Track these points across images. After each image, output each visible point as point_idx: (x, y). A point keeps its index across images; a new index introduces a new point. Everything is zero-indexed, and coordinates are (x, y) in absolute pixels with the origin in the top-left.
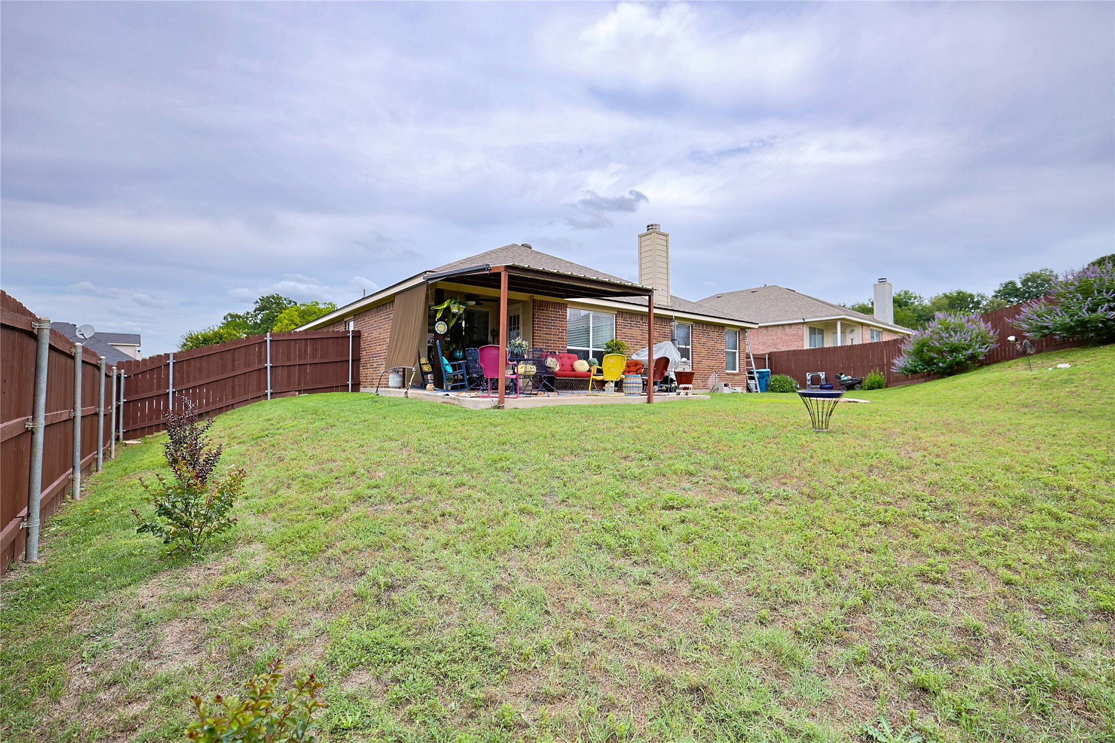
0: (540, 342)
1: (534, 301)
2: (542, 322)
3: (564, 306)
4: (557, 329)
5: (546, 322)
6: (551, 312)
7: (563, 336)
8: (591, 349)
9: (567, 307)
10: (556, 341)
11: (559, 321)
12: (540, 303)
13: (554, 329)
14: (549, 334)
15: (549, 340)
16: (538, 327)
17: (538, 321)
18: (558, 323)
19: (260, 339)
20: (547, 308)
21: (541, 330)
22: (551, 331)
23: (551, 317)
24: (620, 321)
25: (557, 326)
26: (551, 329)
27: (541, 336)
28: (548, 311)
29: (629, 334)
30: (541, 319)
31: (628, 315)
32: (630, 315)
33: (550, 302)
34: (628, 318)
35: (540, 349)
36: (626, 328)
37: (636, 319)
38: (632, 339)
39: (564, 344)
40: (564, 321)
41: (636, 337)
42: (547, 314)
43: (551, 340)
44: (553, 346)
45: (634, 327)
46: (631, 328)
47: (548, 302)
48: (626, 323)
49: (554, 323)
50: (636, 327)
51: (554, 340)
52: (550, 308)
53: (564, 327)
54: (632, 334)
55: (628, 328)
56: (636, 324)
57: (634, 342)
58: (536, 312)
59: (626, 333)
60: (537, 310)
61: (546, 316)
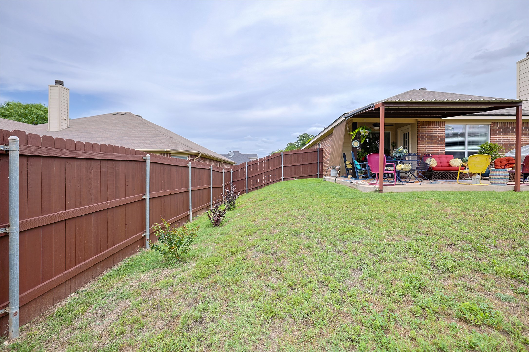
0: (423, 148)
1: (418, 123)
2: (425, 135)
3: (444, 123)
4: (437, 139)
5: (427, 135)
6: (432, 129)
7: (442, 143)
8: (466, 151)
9: (445, 124)
10: (436, 147)
11: (438, 133)
12: (423, 124)
13: (434, 139)
14: (430, 143)
15: (430, 146)
16: (421, 139)
17: (421, 135)
18: (438, 135)
19: (279, 154)
20: (429, 126)
21: (424, 141)
22: (432, 141)
23: (432, 131)
24: (495, 128)
25: (437, 137)
26: (432, 139)
27: (424, 144)
28: (429, 128)
29: (504, 137)
30: (424, 133)
31: (503, 124)
32: (505, 124)
33: (431, 122)
34: (503, 126)
35: (424, 152)
36: (501, 134)
37: (511, 127)
38: (507, 141)
39: (442, 149)
40: (442, 133)
41: (512, 139)
42: (429, 129)
43: (432, 147)
44: (434, 150)
45: (509, 132)
46: (506, 133)
47: (429, 122)
48: (501, 130)
49: (434, 135)
50: (511, 132)
51: (434, 147)
52: (431, 126)
53: (442, 137)
54: (507, 137)
55: (503, 134)
56: (511, 130)
57: (509, 143)
58: (420, 129)
59: (501, 138)
60: (420, 128)
61: (428, 131)
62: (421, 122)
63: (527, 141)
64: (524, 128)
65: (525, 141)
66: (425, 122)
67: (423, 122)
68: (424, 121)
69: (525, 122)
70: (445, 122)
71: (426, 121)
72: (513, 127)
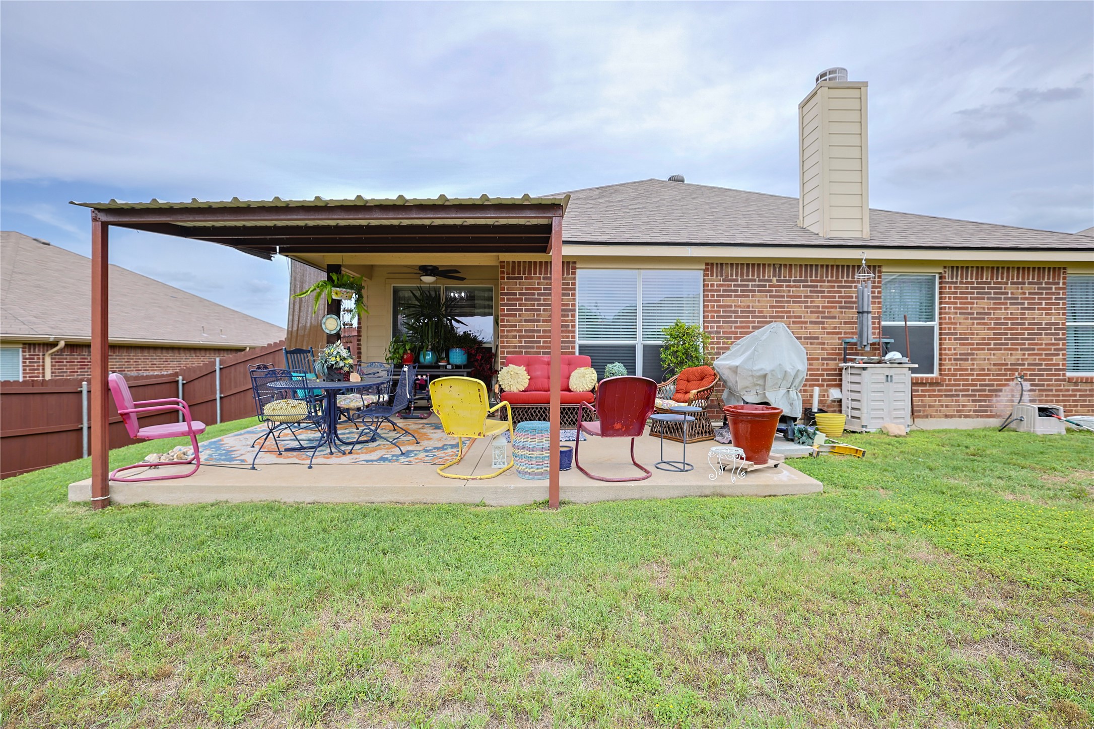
0: (515, 337)
1: (501, 264)
2: (518, 300)
3: (572, 265)
4: (554, 310)
5: (526, 299)
6: (538, 281)
7: (566, 321)
8: (639, 343)
9: (575, 268)
12: (513, 267)
13: (544, 310)
14: (534, 321)
15: (534, 331)
16: (508, 310)
17: (508, 299)
20: (530, 273)
21: (515, 315)
22: (538, 315)
23: (539, 289)
24: (716, 281)
26: (539, 311)
27: (515, 326)
28: (532, 278)
29: (739, 306)
30: (515, 294)
31: (737, 269)
32: (742, 269)
33: (535, 263)
34: (737, 276)
35: (515, 347)
36: (730, 296)
37: (758, 276)
38: (748, 317)
39: (568, 337)
40: (568, 295)
41: (760, 312)
42: (530, 284)
43: (539, 331)
44: (544, 342)
45: (754, 291)
46: (745, 293)
47: (530, 262)
48: (731, 286)
49: (544, 300)
50: (759, 291)
51: (544, 331)
52: (535, 274)
53: (568, 305)
54: (749, 306)
55: (735, 296)
56: (759, 286)
57: (754, 322)
58: (505, 284)
59: (731, 306)
60: (506, 280)
61: (526, 289)
62: (508, 262)
63: (800, 317)
64: (794, 281)
65: (796, 317)
66: (519, 262)
67: (514, 262)
68: (516, 260)
69: (796, 265)
70: (575, 263)
71: (522, 260)
72: (764, 276)
